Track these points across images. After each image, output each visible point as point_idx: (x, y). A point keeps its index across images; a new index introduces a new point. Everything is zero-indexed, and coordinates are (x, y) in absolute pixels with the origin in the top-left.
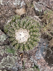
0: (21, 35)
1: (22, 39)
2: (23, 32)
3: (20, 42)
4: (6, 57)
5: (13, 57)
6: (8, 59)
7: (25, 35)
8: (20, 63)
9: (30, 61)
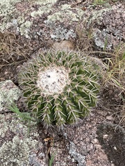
0: (49, 77)
1: (50, 87)
2: (55, 71)
3: (45, 94)
4: (11, 140)
5: (28, 140)
6: (14, 146)
7: (59, 78)
8: (42, 158)
9: (69, 157)
